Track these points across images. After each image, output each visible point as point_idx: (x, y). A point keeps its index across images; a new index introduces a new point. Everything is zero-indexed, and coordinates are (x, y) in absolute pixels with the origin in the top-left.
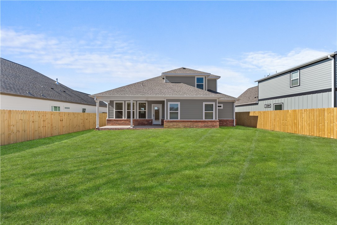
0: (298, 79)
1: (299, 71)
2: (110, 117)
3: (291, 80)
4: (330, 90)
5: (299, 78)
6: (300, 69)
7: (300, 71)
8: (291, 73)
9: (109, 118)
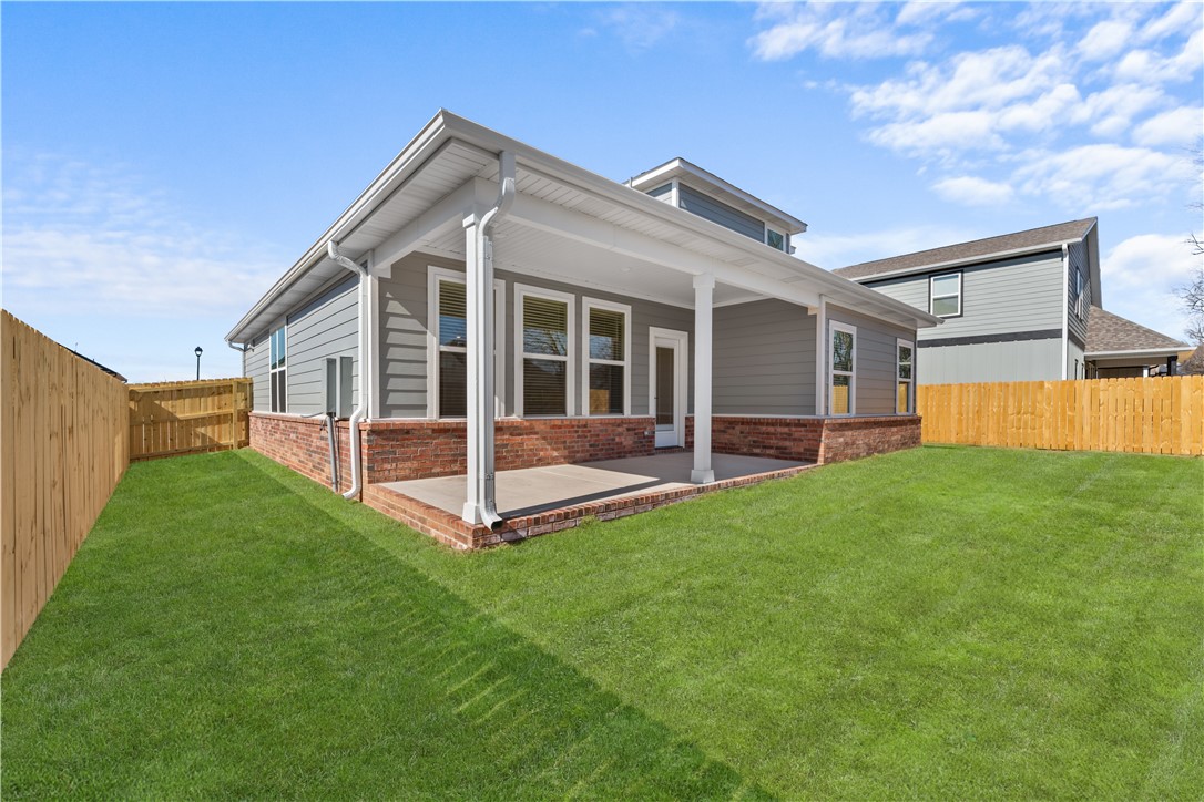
0: (957, 297)
1: (960, 274)
2: (393, 399)
3: (932, 297)
4: (1056, 334)
5: (959, 294)
6: (965, 269)
7: (965, 274)
8: (932, 279)
9: (385, 409)
